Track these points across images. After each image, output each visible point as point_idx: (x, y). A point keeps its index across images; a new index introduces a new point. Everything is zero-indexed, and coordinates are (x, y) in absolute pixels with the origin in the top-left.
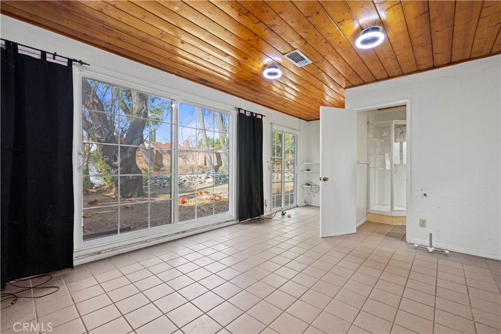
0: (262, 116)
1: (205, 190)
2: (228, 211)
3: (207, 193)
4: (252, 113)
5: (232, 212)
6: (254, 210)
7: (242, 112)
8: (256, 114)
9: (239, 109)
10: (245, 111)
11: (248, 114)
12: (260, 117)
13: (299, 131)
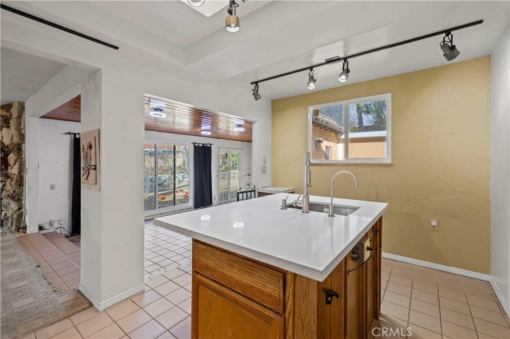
0: (211, 145)
1: (180, 189)
2: (189, 202)
3: (181, 191)
4: (203, 144)
5: (191, 203)
6: (205, 202)
7: (196, 145)
8: (207, 144)
9: (195, 143)
10: (199, 144)
11: (200, 145)
12: (210, 146)
13: (242, 149)
